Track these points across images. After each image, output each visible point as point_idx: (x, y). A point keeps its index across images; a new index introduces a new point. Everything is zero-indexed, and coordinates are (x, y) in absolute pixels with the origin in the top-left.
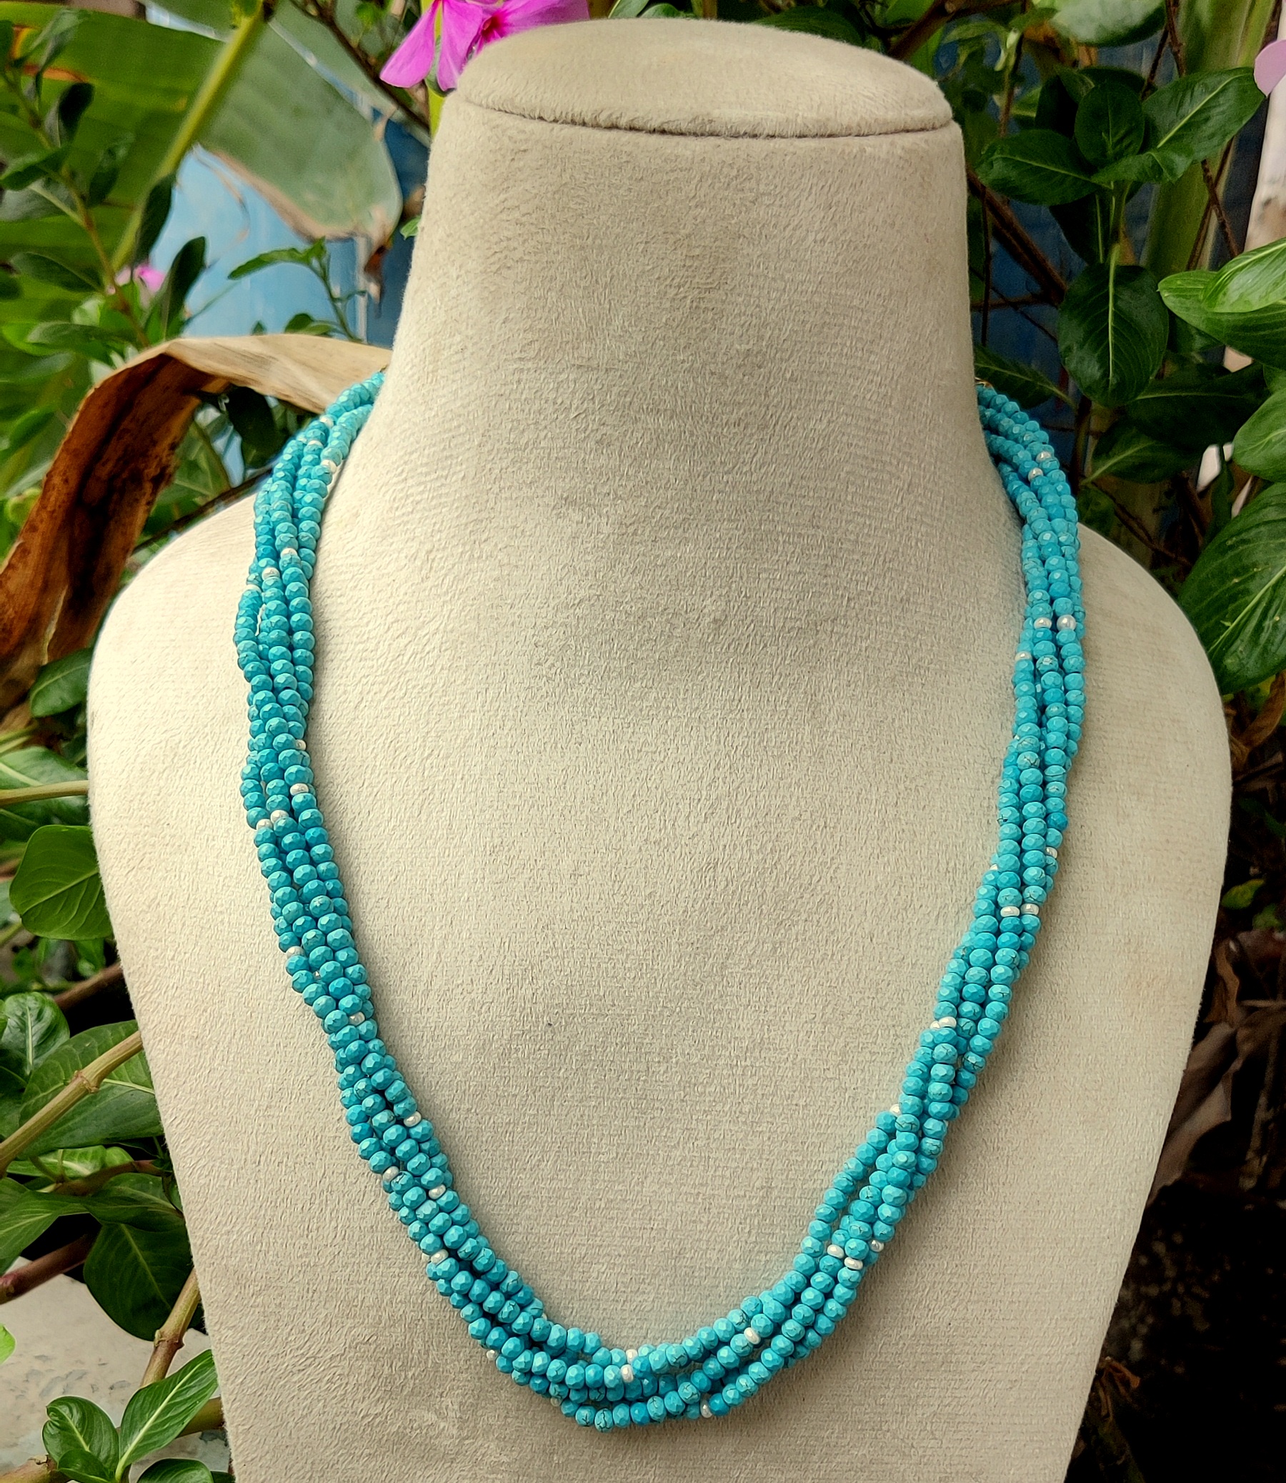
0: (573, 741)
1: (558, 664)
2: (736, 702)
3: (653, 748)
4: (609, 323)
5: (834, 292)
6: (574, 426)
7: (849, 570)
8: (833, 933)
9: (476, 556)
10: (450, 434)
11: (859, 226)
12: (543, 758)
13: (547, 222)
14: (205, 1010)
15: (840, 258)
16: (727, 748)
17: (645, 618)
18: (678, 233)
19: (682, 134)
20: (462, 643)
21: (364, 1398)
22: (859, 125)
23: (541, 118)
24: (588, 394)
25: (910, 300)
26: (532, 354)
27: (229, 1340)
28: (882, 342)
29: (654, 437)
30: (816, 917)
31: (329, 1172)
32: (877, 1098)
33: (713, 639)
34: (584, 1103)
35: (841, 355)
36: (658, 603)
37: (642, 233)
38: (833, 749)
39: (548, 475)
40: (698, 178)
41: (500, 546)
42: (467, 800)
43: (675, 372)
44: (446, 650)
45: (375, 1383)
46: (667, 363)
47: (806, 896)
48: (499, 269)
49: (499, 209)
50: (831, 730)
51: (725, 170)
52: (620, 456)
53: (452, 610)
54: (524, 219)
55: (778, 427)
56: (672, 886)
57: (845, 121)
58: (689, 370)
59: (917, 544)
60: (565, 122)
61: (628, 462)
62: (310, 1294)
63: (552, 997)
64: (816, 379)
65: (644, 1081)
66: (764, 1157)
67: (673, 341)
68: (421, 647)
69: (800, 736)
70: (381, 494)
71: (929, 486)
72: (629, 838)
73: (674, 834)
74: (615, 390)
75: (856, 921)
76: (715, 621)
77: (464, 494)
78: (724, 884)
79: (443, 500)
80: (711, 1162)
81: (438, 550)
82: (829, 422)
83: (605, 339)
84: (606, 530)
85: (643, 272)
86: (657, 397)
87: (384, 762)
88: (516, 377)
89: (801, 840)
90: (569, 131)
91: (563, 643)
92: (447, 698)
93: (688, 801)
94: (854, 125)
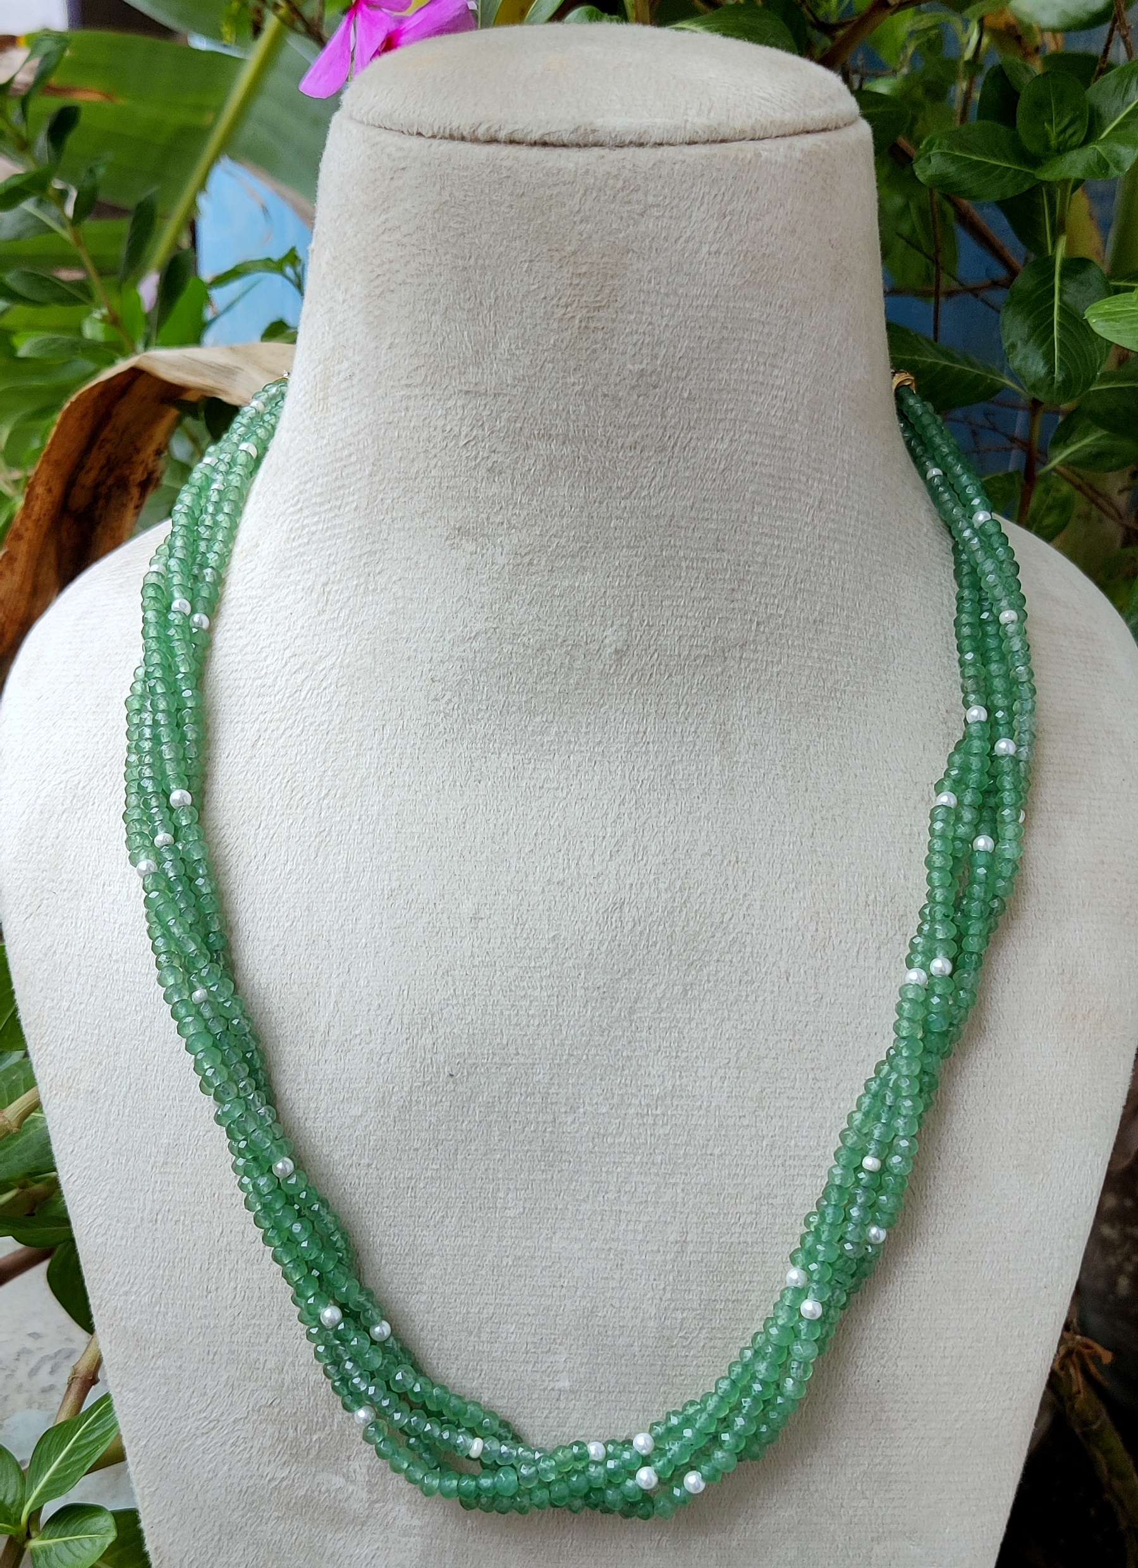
0: (473, 779)
1: (456, 699)
2: (641, 735)
3: (555, 785)
4: (495, 346)
5: (731, 305)
6: (465, 454)
7: (757, 593)
8: (746, 972)
9: (371, 588)
10: (343, 463)
11: (756, 235)
12: (442, 796)
13: (428, 242)
14: (100, 1063)
15: (737, 270)
16: (632, 783)
17: (544, 650)
18: (563, 250)
19: (564, 145)
20: (359, 679)
21: (269, 1461)
22: (753, 128)
23: (419, 134)
24: (478, 421)
25: (814, 310)
26: (419, 380)
27: (131, 1403)
28: (786, 355)
29: (547, 463)
30: (728, 957)
31: (227, 1231)
32: (796, 1146)
33: (615, 670)
34: (489, 1156)
35: (741, 371)
36: (556, 635)
37: (525, 251)
38: (745, 780)
39: (439, 504)
40: (582, 192)
41: (394, 578)
42: (365, 841)
43: (566, 395)
44: (342, 685)
45: (281, 1446)
46: (558, 386)
47: (718, 935)
48: (383, 292)
49: (381, 230)
50: (742, 760)
51: (611, 182)
52: (512, 483)
53: (348, 644)
54: (405, 240)
55: (677, 449)
56: (576, 928)
57: (738, 125)
58: (580, 393)
59: (830, 562)
60: (443, 138)
61: (520, 490)
62: (211, 1357)
63: (453, 1047)
64: (715, 397)
65: (552, 1132)
66: (678, 1209)
67: (562, 363)
68: (317, 682)
69: (709, 768)
70: (279, 525)
71: (842, 502)
72: (531, 879)
73: (578, 873)
74: (505, 416)
75: (771, 959)
76: (617, 651)
77: (357, 526)
78: (630, 925)
79: (337, 531)
80: (623, 1216)
81: (333, 582)
82: (731, 441)
83: (492, 363)
84: (501, 560)
85: (529, 292)
86: (548, 422)
87: (281, 803)
88: (404, 404)
89: (712, 877)
90: (447, 146)
91: (460, 677)
92: (344, 736)
93: (592, 839)
94: (748, 129)
